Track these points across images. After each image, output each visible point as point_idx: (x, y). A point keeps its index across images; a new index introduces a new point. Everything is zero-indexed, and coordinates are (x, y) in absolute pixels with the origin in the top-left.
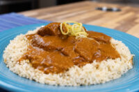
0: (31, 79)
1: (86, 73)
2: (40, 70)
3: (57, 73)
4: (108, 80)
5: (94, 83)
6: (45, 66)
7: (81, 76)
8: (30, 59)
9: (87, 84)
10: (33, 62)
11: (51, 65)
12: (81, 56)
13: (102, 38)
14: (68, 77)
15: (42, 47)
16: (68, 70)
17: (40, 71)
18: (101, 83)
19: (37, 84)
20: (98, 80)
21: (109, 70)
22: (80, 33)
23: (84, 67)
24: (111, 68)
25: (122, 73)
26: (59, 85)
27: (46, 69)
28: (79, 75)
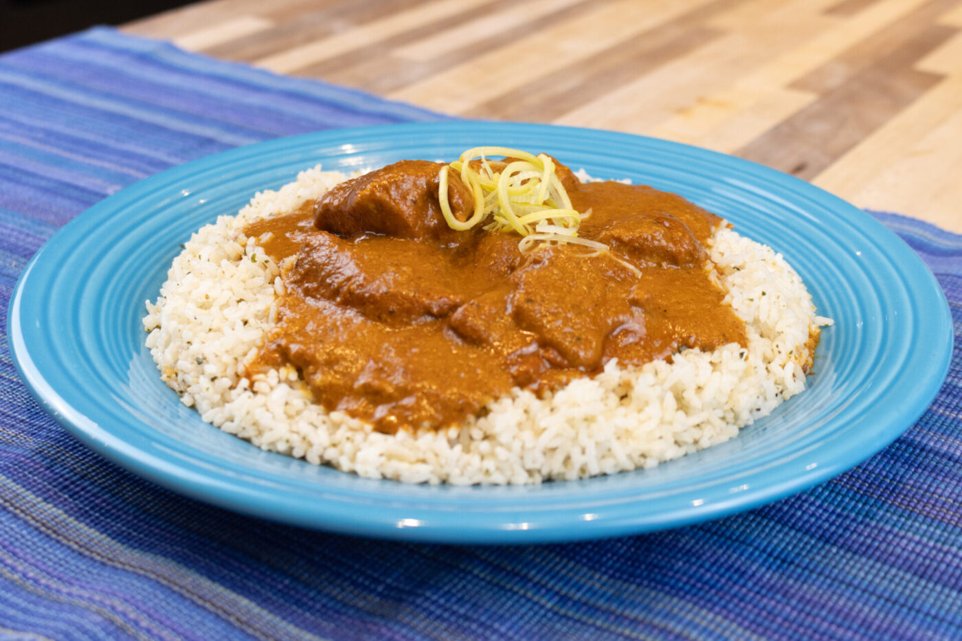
0: (313, 457)
1: (571, 422)
2: (353, 414)
3: (436, 428)
4: (672, 452)
5: (608, 467)
6: (375, 395)
7: (546, 440)
8: (302, 366)
9: (573, 474)
10: (318, 378)
11: (404, 392)
12: (545, 344)
13: (659, 238)
14: (485, 446)
15: (352, 300)
16: (484, 412)
17: (356, 423)
18: (639, 469)
19: (343, 481)
20: (623, 455)
21: (682, 405)
22: (542, 215)
23: (560, 396)
24: (690, 396)
25: (746, 418)
26: (444, 483)
27: (381, 412)
28: (539, 432)
